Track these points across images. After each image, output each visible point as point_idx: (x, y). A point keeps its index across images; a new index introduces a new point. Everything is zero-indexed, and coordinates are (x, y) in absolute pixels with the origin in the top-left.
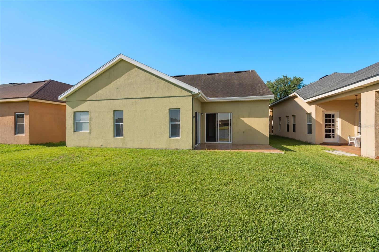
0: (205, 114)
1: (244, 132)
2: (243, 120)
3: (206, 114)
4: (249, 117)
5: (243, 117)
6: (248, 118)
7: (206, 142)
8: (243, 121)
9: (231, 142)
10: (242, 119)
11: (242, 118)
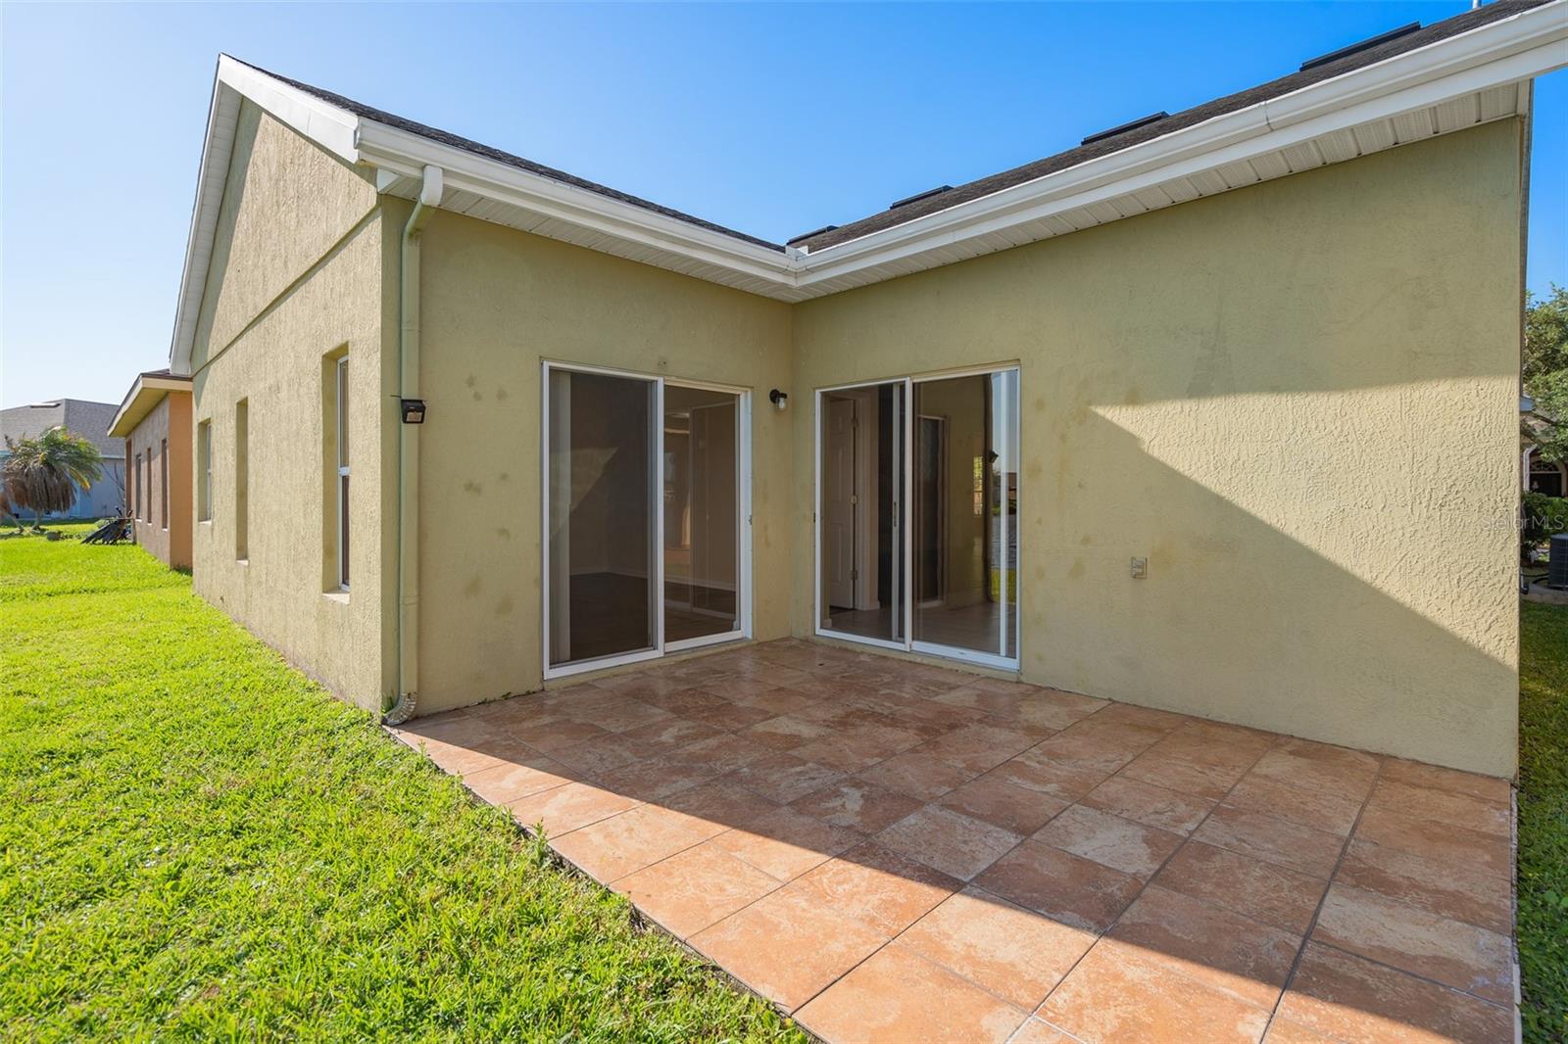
0: (818, 393)
1: (1139, 572)
2: (1132, 428)
3: (824, 395)
4: (1199, 388)
5: (1133, 399)
6: (1189, 405)
7: (819, 631)
8: (1133, 440)
9: (1012, 664)
10: (1122, 416)
11: (1115, 402)
